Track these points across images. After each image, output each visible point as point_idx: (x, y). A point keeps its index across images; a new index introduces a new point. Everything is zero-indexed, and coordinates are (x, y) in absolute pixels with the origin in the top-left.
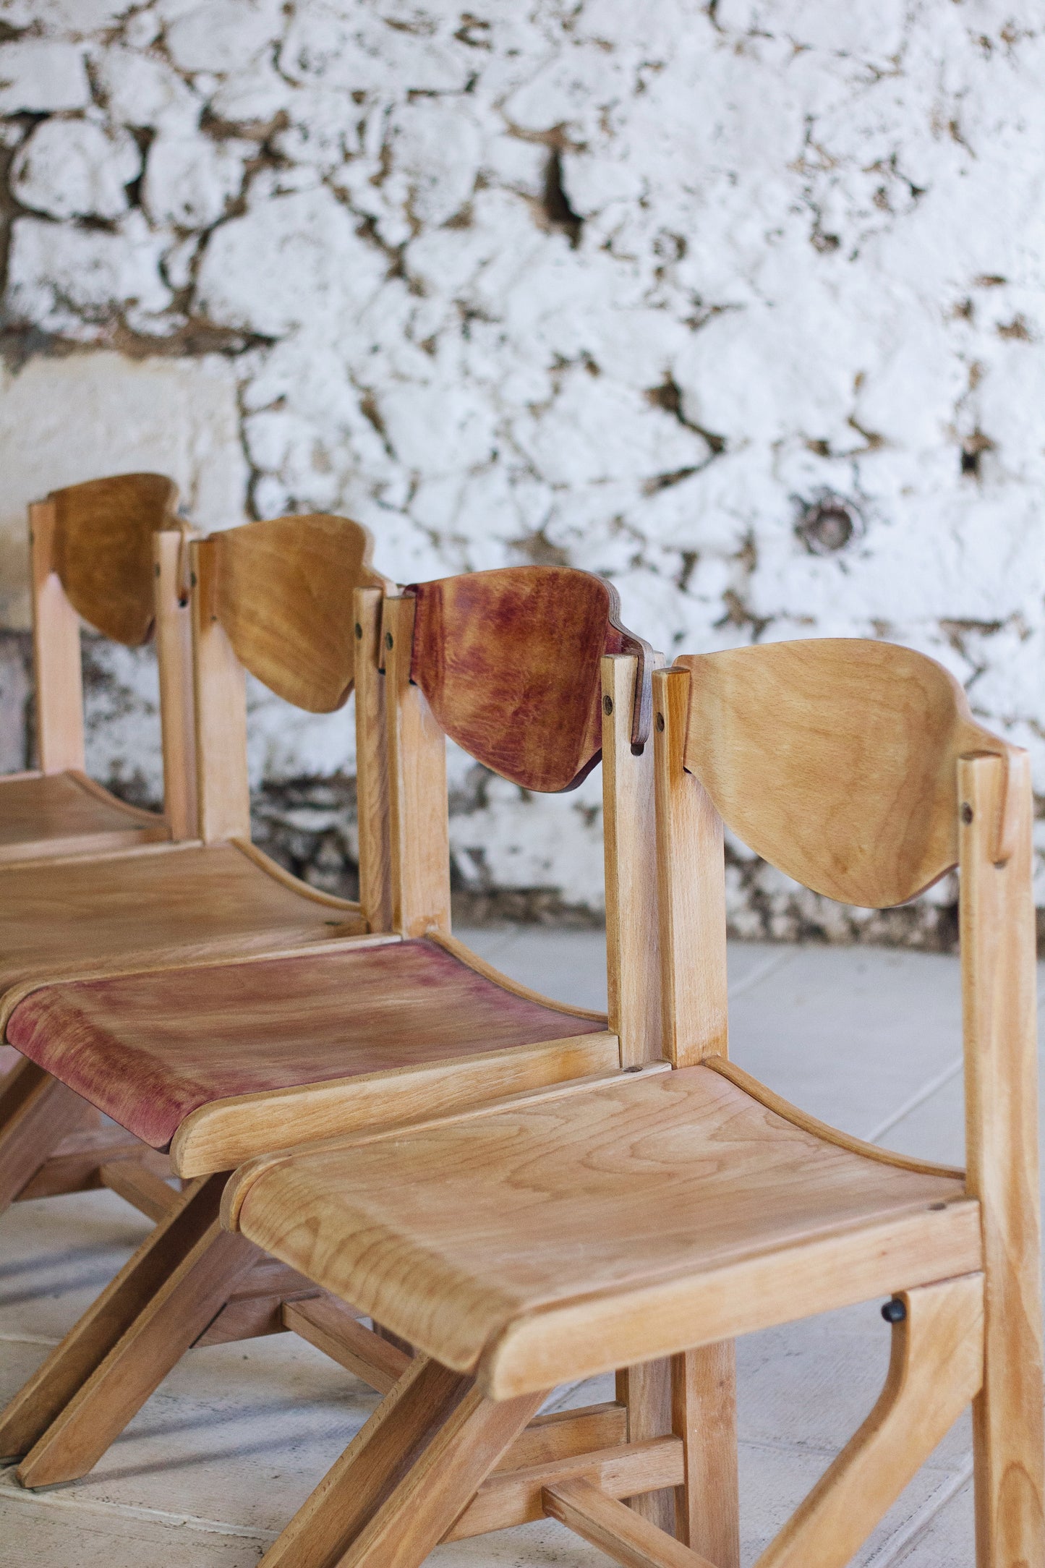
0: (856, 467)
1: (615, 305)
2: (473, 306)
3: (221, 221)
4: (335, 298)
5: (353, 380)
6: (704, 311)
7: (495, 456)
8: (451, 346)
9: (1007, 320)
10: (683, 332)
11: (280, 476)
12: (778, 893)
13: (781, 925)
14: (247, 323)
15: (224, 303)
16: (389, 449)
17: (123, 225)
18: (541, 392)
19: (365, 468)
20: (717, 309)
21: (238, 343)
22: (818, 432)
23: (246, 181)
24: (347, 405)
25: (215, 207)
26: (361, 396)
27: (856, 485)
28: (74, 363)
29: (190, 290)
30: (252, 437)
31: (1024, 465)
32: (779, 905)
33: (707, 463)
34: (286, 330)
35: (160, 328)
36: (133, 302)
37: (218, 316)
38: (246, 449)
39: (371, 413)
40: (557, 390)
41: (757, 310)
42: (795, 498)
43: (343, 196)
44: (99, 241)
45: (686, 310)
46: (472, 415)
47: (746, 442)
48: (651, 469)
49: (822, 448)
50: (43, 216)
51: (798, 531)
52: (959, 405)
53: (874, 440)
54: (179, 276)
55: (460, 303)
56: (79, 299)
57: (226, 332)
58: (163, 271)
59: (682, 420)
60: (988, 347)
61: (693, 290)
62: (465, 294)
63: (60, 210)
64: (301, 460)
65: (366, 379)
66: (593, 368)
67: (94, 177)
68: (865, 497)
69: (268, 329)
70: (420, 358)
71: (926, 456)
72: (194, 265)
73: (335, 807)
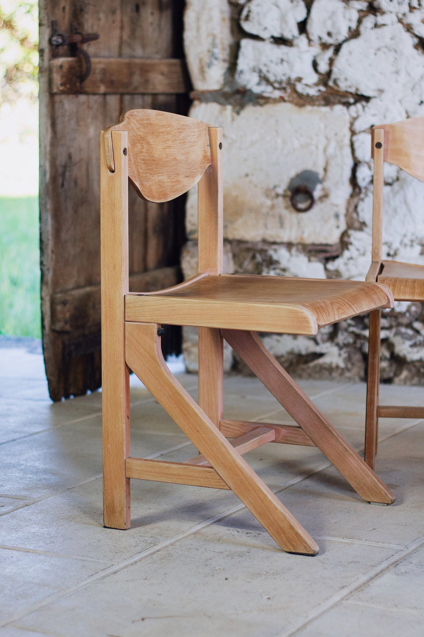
3: (346, 40)
4: (403, 77)
17: (296, 42)
21: (352, 100)
23: (360, 21)
25: (344, 33)
28: (268, 108)
29: (329, 74)
30: (356, 145)
35: (313, 92)
36: (299, 80)
37: (343, 86)
43: (409, 28)
44: (284, 49)
50: (256, 37)
54: (323, 67)
56: (272, 78)
57: (347, 94)
58: (315, 65)
63: (265, 35)
67: (283, 19)
69: (366, 93)
72: (331, 62)
73: (390, 328)
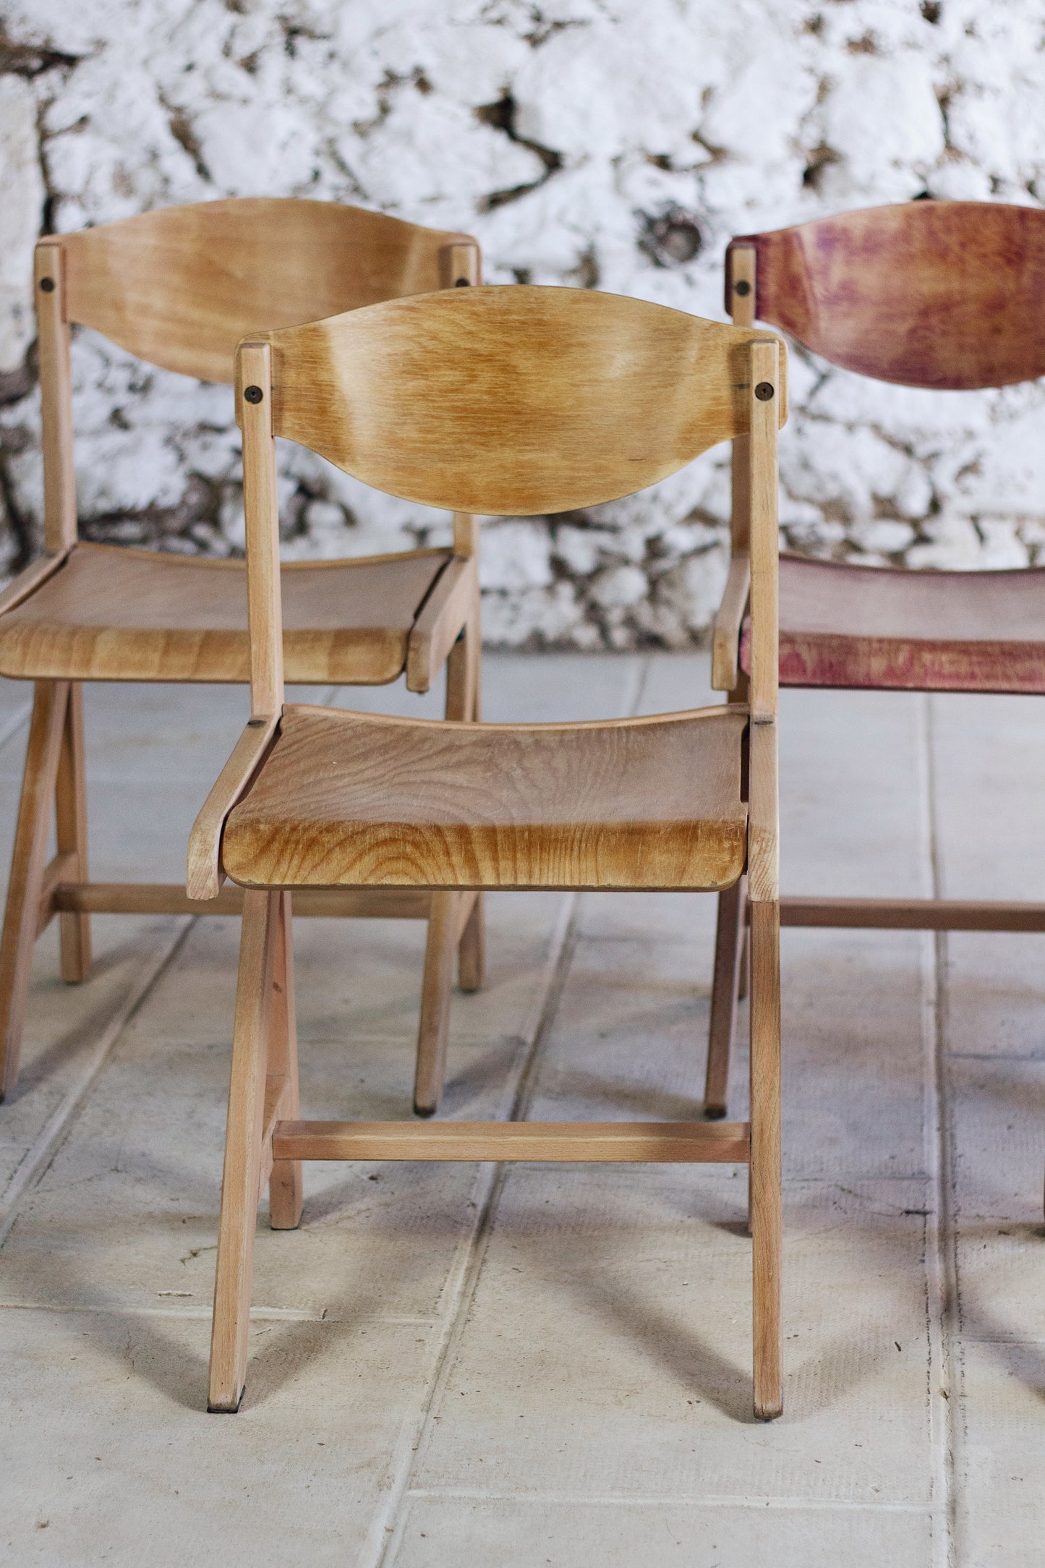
0: (701, 180)
1: (452, 21)
2: (296, 23)
5: (163, 100)
6: (544, 28)
7: (316, 175)
8: (274, 63)
9: (857, 32)
10: (522, 48)
11: (80, 199)
12: (615, 605)
13: (620, 636)
14: (48, 41)
15: (23, 20)
16: (202, 170)
18: (369, 111)
19: (176, 189)
20: (559, 25)
22: (660, 147)
24: (158, 125)
26: (170, 116)
27: (701, 199)
31: (873, 177)
32: (615, 616)
33: (544, 179)
34: (90, 49)
38: (46, 172)
39: (184, 135)
40: (385, 109)
41: (602, 26)
42: (639, 212)
45: (527, 26)
46: (294, 134)
47: (585, 158)
48: (487, 186)
49: (663, 162)
51: (642, 246)
52: (804, 119)
53: (718, 154)
55: (283, 19)
59: (513, 137)
60: (836, 61)
61: (534, 7)
62: (290, 10)
64: (102, 184)
65: (179, 99)
66: (423, 85)
68: (711, 211)
70: (241, 77)
71: (772, 169)
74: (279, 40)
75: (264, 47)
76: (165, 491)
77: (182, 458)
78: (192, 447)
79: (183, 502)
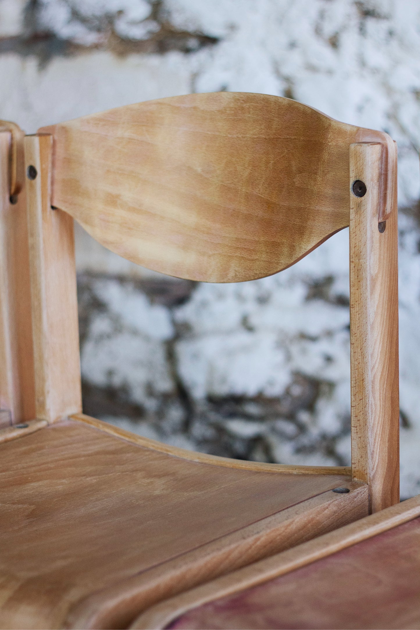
2: (369, 6)
5: (276, 70)
8: (350, 41)
14: (199, 27)
21: (193, 43)
34: (227, 31)
35: (140, 33)
36: (121, 13)
46: (367, 100)
55: (359, 4)
57: (185, 35)
70: (327, 52)
74: (354, 21)
75: (344, 28)
76: (271, 383)
77: (289, 358)
78: (295, 349)
79: (287, 392)
